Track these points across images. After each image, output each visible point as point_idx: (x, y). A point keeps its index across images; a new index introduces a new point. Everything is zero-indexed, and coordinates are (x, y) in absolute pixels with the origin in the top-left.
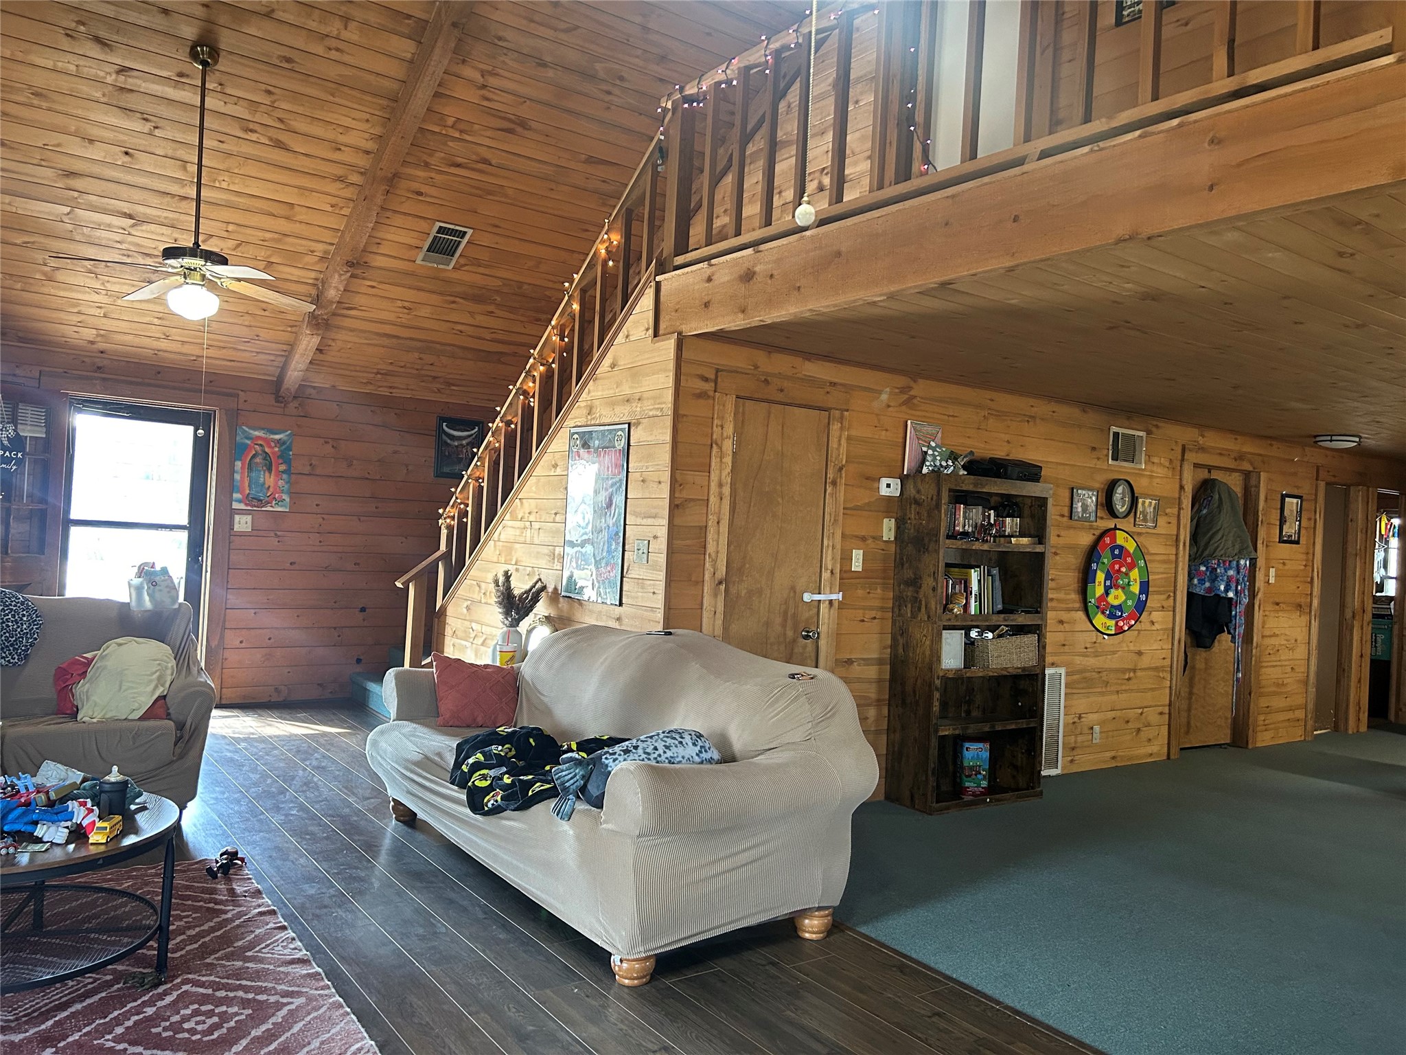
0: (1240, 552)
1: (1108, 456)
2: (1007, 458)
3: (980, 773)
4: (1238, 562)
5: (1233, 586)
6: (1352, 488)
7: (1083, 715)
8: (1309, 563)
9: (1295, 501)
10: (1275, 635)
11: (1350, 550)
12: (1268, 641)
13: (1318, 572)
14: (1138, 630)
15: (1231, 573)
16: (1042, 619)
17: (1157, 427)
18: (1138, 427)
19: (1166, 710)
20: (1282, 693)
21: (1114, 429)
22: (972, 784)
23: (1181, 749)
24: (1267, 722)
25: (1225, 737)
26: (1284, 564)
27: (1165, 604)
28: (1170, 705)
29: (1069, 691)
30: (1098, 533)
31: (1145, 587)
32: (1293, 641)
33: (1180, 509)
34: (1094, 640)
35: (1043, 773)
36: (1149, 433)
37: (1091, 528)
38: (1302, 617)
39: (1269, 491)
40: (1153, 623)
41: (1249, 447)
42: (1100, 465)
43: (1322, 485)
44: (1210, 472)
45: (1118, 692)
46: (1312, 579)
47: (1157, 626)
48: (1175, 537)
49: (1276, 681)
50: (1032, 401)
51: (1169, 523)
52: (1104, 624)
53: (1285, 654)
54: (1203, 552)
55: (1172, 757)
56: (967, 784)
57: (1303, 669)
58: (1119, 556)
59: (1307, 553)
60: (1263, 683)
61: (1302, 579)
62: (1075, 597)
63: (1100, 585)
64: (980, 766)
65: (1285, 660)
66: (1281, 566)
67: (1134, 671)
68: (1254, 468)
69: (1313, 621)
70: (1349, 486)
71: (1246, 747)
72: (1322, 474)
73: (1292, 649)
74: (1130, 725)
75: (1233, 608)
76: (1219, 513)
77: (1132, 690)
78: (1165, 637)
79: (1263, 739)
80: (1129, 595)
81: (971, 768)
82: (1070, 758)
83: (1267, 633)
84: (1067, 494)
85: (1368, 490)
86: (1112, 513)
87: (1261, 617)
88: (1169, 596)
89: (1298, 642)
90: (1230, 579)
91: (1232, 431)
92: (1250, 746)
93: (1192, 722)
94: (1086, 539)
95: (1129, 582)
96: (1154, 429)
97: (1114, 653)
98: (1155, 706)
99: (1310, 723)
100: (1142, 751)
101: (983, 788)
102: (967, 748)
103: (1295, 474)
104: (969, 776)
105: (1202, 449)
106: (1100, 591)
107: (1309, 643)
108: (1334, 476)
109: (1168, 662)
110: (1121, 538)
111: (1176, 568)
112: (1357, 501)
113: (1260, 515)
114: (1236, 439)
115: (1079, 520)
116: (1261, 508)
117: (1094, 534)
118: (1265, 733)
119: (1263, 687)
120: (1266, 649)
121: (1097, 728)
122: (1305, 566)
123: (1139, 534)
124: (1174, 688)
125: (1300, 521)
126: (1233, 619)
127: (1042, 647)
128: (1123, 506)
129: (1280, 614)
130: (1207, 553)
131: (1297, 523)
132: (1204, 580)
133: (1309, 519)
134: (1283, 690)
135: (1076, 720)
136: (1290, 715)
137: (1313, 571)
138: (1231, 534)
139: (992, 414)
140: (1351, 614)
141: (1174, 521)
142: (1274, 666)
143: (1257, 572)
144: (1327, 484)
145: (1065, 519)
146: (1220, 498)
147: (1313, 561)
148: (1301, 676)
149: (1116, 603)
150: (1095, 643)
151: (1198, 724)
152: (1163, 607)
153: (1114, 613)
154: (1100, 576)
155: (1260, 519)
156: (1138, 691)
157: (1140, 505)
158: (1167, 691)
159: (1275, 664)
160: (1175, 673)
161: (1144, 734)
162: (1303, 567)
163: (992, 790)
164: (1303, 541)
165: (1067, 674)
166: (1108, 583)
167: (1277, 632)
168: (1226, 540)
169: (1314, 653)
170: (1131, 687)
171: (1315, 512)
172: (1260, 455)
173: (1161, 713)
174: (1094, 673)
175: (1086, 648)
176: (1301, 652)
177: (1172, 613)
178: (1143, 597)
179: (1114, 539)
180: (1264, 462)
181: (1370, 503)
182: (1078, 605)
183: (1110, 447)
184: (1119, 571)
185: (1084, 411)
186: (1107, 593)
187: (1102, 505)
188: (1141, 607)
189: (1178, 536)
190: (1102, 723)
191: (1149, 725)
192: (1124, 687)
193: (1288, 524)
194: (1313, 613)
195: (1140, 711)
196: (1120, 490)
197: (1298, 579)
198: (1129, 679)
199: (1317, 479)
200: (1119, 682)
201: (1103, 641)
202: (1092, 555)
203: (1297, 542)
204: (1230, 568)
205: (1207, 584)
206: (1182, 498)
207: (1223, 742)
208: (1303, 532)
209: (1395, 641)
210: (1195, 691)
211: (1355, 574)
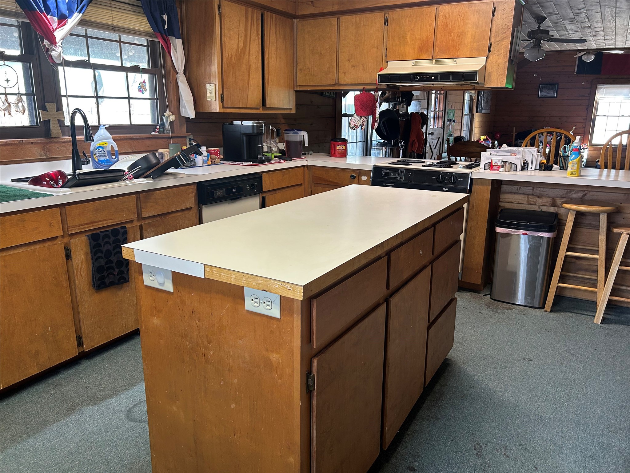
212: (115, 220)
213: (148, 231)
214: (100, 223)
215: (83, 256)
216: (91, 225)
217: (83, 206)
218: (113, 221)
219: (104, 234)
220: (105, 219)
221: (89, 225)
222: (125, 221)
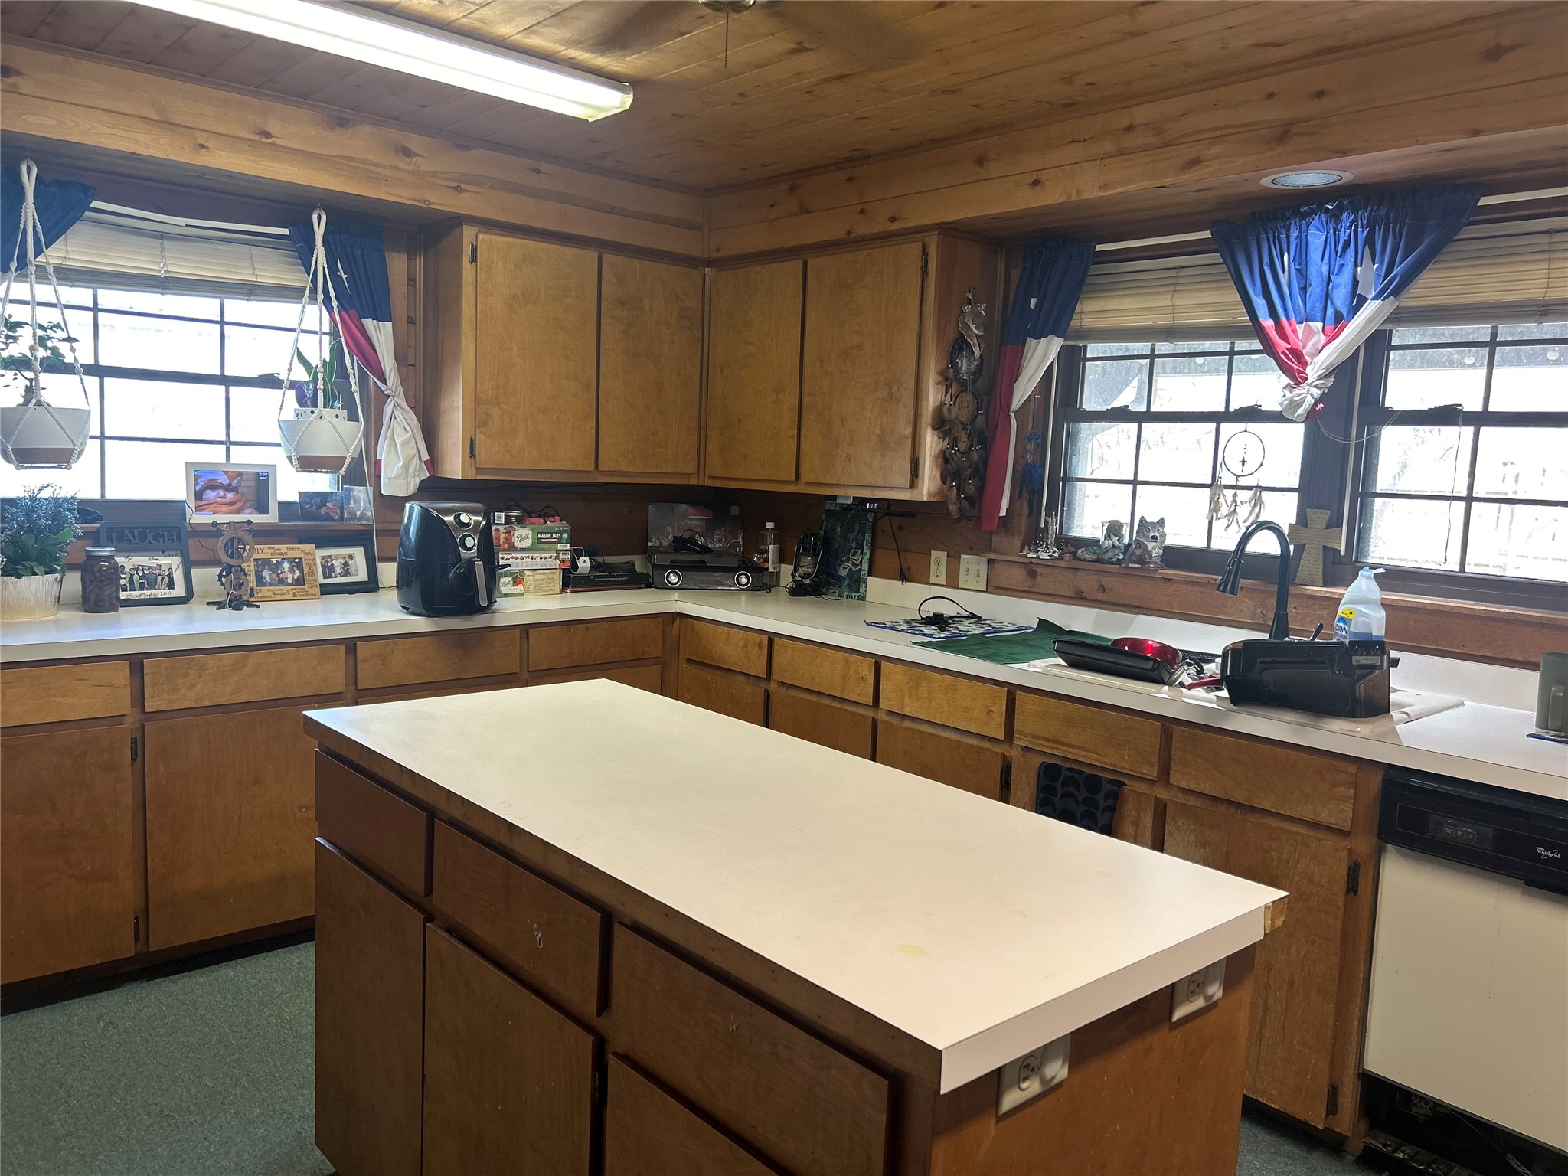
212: (1104, 759)
213: (1180, 823)
214: (1071, 750)
215: (1027, 797)
216: (1055, 746)
217: (1045, 702)
218: (1099, 757)
219: (1070, 774)
220: (1083, 745)
221: (1050, 745)
222: (1125, 771)
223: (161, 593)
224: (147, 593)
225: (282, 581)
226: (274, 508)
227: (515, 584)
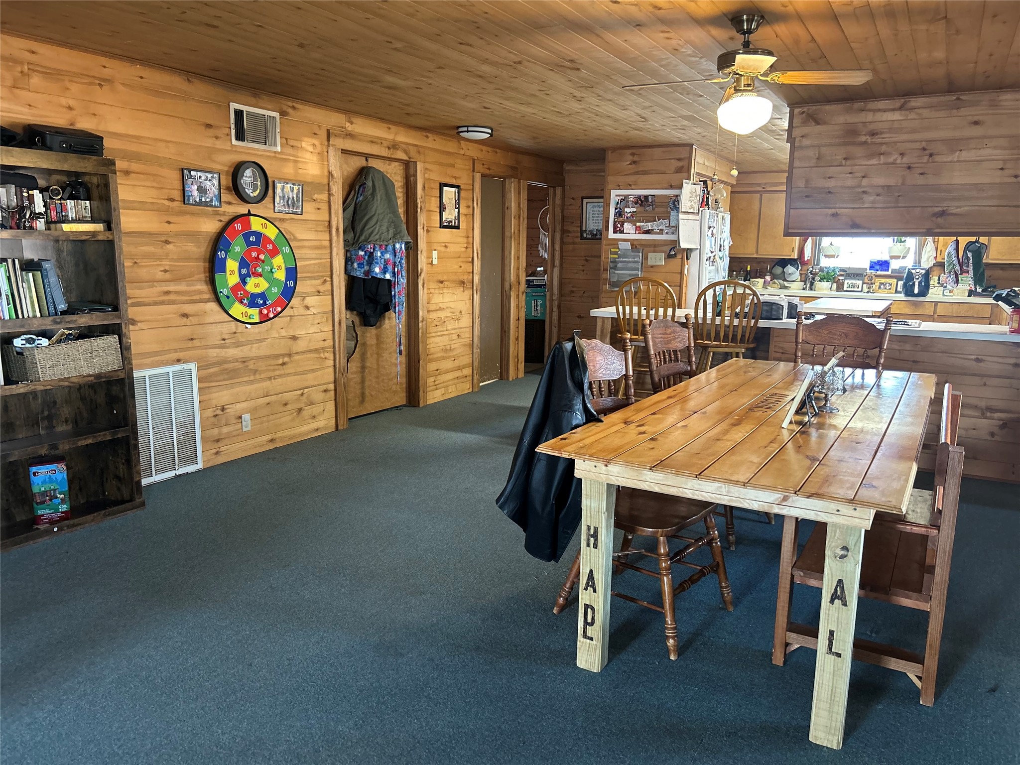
0: (394, 237)
1: (229, 135)
2: (71, 127)
3: (57, 498)
4: (394, 245)
5: (390, 268)
6: (507, 180)
7: (226, 407)
8: (469, 245)
9: (453, 190)
10: (441, 309)
11: (507, 234)
12: (433, 315)
13: (477, 253)
14: (291, 316)
15: (387, 256)
16: (120, 317)
17: (294, 108)
18: (269, 107)
19: (332, 386)
20: (450, 357)
21: (234, 106)
22: (47, 511)
23: (350, 419)
24: (436, 383)
25: (400, 399)
26: (446, 246)
27: (321, 289)
28: (335, 382)
29: (203, 385)
30: (226, 219)
31: (292, 273)
32: (458, 313)
33: (330, 195)
34: (235, 331)
35: (145, 482)
36: (283, 114)
37: (217, 213)
38: (466, 291)
39: (426, 180)
40: (307, 308)
41: (403, 137)
42: (219, 144)
43: (478, 176)
44: (367, 160)
45: (270, 378)
46: (473, 258)
47: (313, 310)
48: (327, 224)
49: (444, 347)
50: (103, 60)
51: (319, 209)
52: (245, 314)
53: (450, 325)
54: (359, 238)
55: (340, 428)
56: (40, 512)
57: (469, 335)
58: (257, 243)
59: (468, 237)
60: (432, 351)
61: (465, 260)
62: (204, 287)
63: (232, 272)
64: (55, 490)
65: (452, 330)
66: (443, 249)
67: (289, 355)
68: (410, 158)
69: (475, 295)
70: (505, 179)
71: (418, 406)
72: (478, 166)
73: (458, 320)
74: (289, 407)
75: (393, 289)
76: (373, 199)
77: (288, 374)
78: (324, 320)
79: (433, 396)
80: (272, 281)
81: (44, 494)
82: (214, 451)
83: (432, 307)
84: (176, 175)
85: (519, 182)
86: (243, 198)
87: (425, 295)
88: (325, 281)
89: (463, 312)
90: (387, 262)
91: (382, 119)
92: (421, 405)
93: (367, 392)
94: (211, 226)
95: (271, 270)
96: (290, 111)
97: (261, 341)
98: (318, 385)
99: (476, 377)
100: (305, 428)
101: (62, 513)
102: (34, 474)
103: (453, 166)
104: (43, 503)
105: (351, 136)
106: (233, 279)
107: (473, 313)
108: (489, 169)
109: (330, 343)
110: (256, 224)
111: (331, 253)
112: (510, 191)
113: (419, 201)
114: (389, 128)
115: (196, 204)
116: (419, 196)
117: (221, 221)
118: (435, 392)
119: (430, 355)
120: (432, 322)
121: (246, 417)
122: (466, 248)
123: (282, 220)
124: (337, 366)
125: (458, 208)
126: (393, 298)
127: (124, 348)
128: (254, 190)
129: (445, 291)
130: (362, 238)
131: (457, 210)
132: (362, 264)
133: (468, 207)
134: (451, 354)
135: (219, 412)
136: (458, 374)
137: (473, 252)
138: (386, 220)
139: (34, 71)
140: (509, 286)
141: (325, 207)
142: (441, 336)
143: (419, 255)
144: (483, 176)
145: (177, 204)
146: (374, 186)
147: (473, 244)
148: (467, 341)
149: (257, 291)
150: (235, 333)
151: (373, 393)
152: (319, 292)
153: (254, 301)
154: (232, 265)
155: (419, 206)
156: (295, 374)
157: (278, 191)
158: (331, 370)
159: (442, 333)
160: (337, 352)
161: (308, 412)
162: (464, 249)
163: (75, 512)
164: (463, 225)
165: (199, 369)
166: (244, 271)
167: (442, 307)
168: (380, 226)
169: (477, 320)
170: (287, 371)
171: (473, 201)
172: (416, 146)
173: (325, 391)
174: (237, 364)
175: (224, 340)
176: (466, 321)
177: (330, 297)
178: (291, 284)
179: (248, 225)
180: (419, 152)
181: (521, 194)
182: (207, 296)
183: (233, 126)
184: (257, 258)
185: (189, 81)
186: (243, 280)
187: (228, 189)
188: (288, 293)
189: (330, 222)
190: (253, 411)
191: (312, 403)
192: (277, 373)
193: (447, 210)
194: (475, 288)
195: (299, 392)
196: (248, 173)
197: (460, 260)
198: (284, 364)
199: (473, 171)
200: (272, 368)
201: (245, 330)
202: (219, 242)
203: (457, 227)
204: (386, 251)
205: (366, 268)
206: (331, 184)
207: (399, 405)
208: (462, 218)
209: (548, 304)
210: (368, 364)
211: (510, 253)
223: (856, 289)
224: (852, 289)
225: (885, 288)
226: (890, 270)
227: (950, 293)
